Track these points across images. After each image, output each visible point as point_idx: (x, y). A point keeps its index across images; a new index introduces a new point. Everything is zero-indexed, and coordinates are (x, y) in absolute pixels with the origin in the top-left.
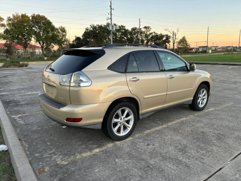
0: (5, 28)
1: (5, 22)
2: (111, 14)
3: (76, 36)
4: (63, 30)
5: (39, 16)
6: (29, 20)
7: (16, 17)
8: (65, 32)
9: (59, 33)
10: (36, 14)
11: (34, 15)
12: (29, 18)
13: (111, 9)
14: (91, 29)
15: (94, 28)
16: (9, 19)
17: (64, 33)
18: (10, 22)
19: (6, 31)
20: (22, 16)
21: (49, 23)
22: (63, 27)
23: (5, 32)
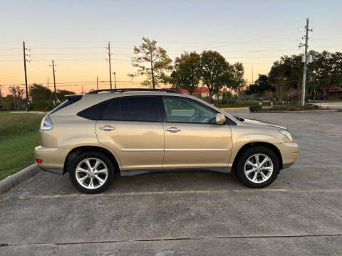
0: (173, 71)
1: (173, 64)
2: (307, 38)
3: (259, 75)
4: (240, 67)
5: (210, 52)
6: (199, 59)
7: (184, 58)
8: (242, 70)
9: (234, 71)
10: (207, 50)
11: (204, 52)
12: (199, 56)
13: (307, 30)
14: (283, 63)
15: (287, 60)
16: (178, 60)
17: (241, 72)
18: (178, 63)
19: (174, 74)
20: (192, 54)
21: (221, 60)
22: (240, 63)
23: (172, 75)
